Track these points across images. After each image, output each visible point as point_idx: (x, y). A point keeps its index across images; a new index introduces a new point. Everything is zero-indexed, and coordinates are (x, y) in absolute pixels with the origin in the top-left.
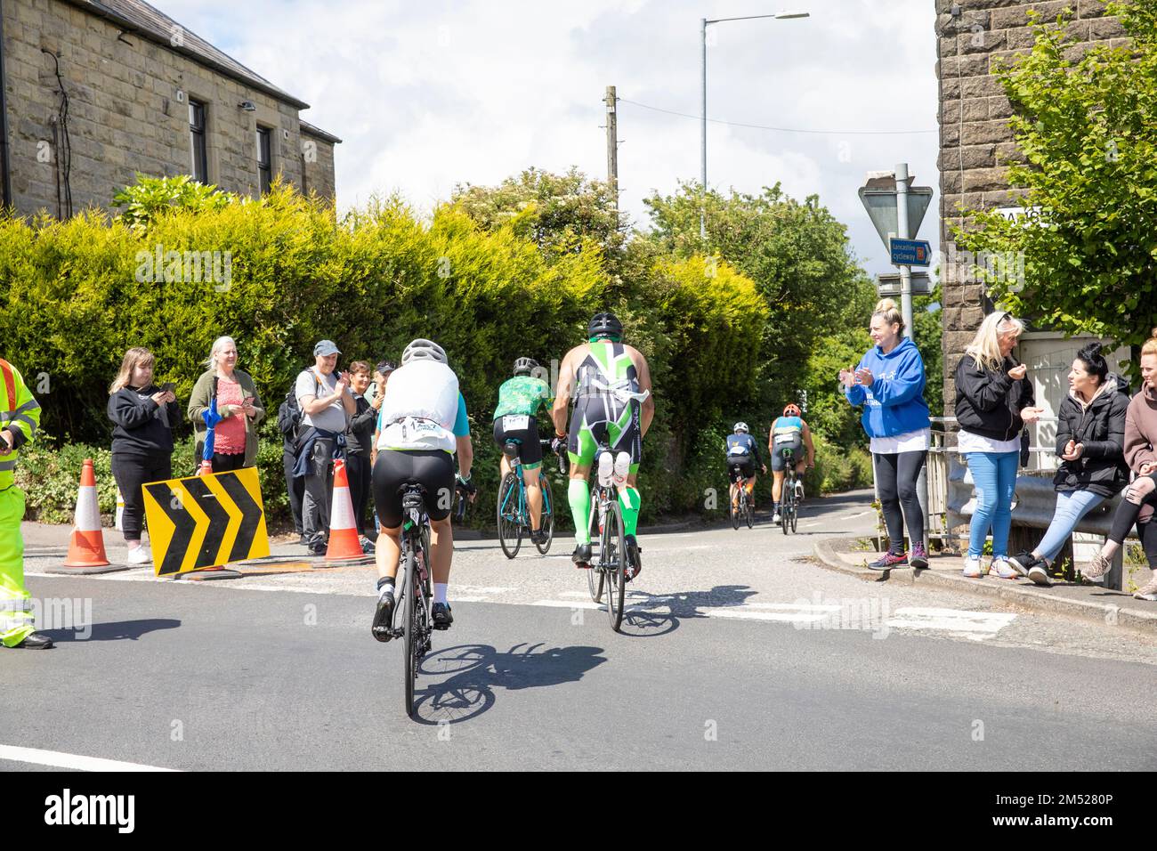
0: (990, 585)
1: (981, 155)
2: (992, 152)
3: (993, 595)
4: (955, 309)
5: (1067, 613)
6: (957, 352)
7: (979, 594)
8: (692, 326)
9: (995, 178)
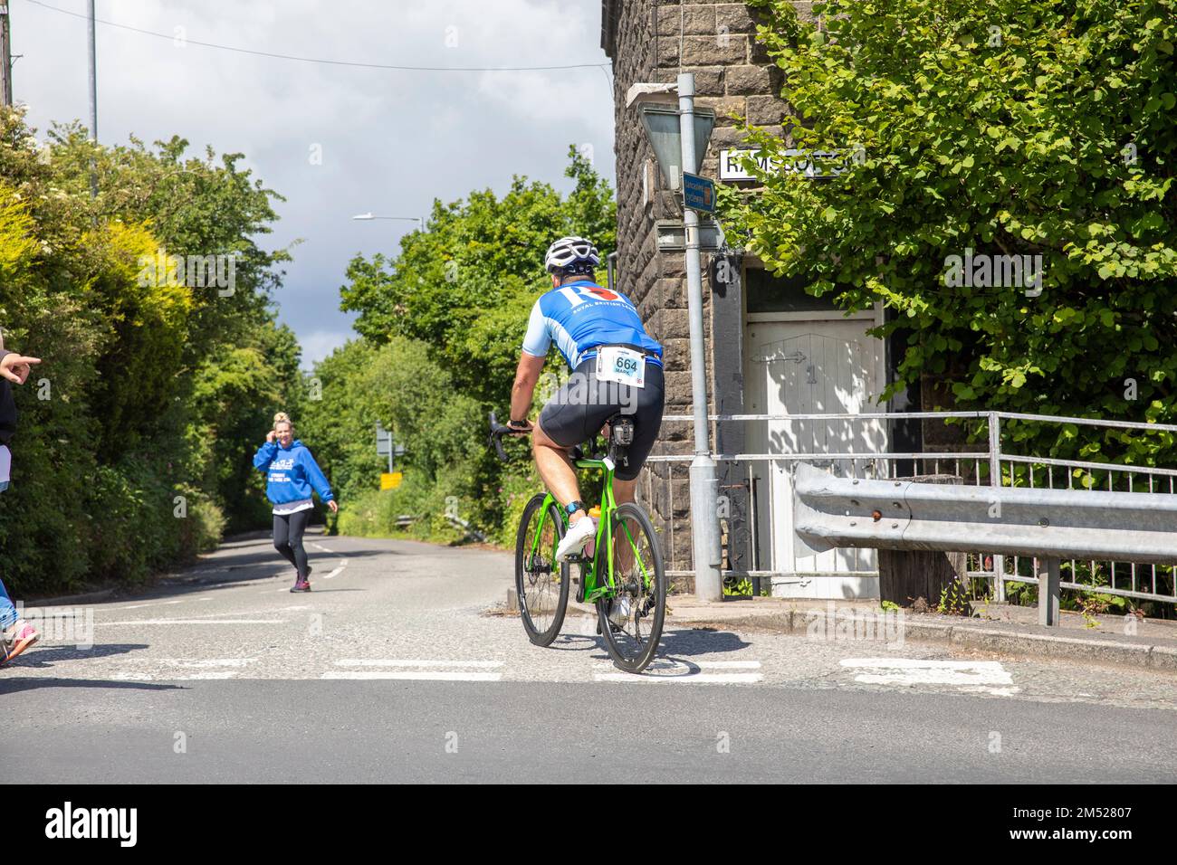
0: (930, 625)
1: (707, 80)
2: (721, 76)
3: (938, 639)
4: (674, 280)
5: (1067, 657)
6: (677, 336)
7: (916, 638)
8: (122, 317)
9: (724, 111)
